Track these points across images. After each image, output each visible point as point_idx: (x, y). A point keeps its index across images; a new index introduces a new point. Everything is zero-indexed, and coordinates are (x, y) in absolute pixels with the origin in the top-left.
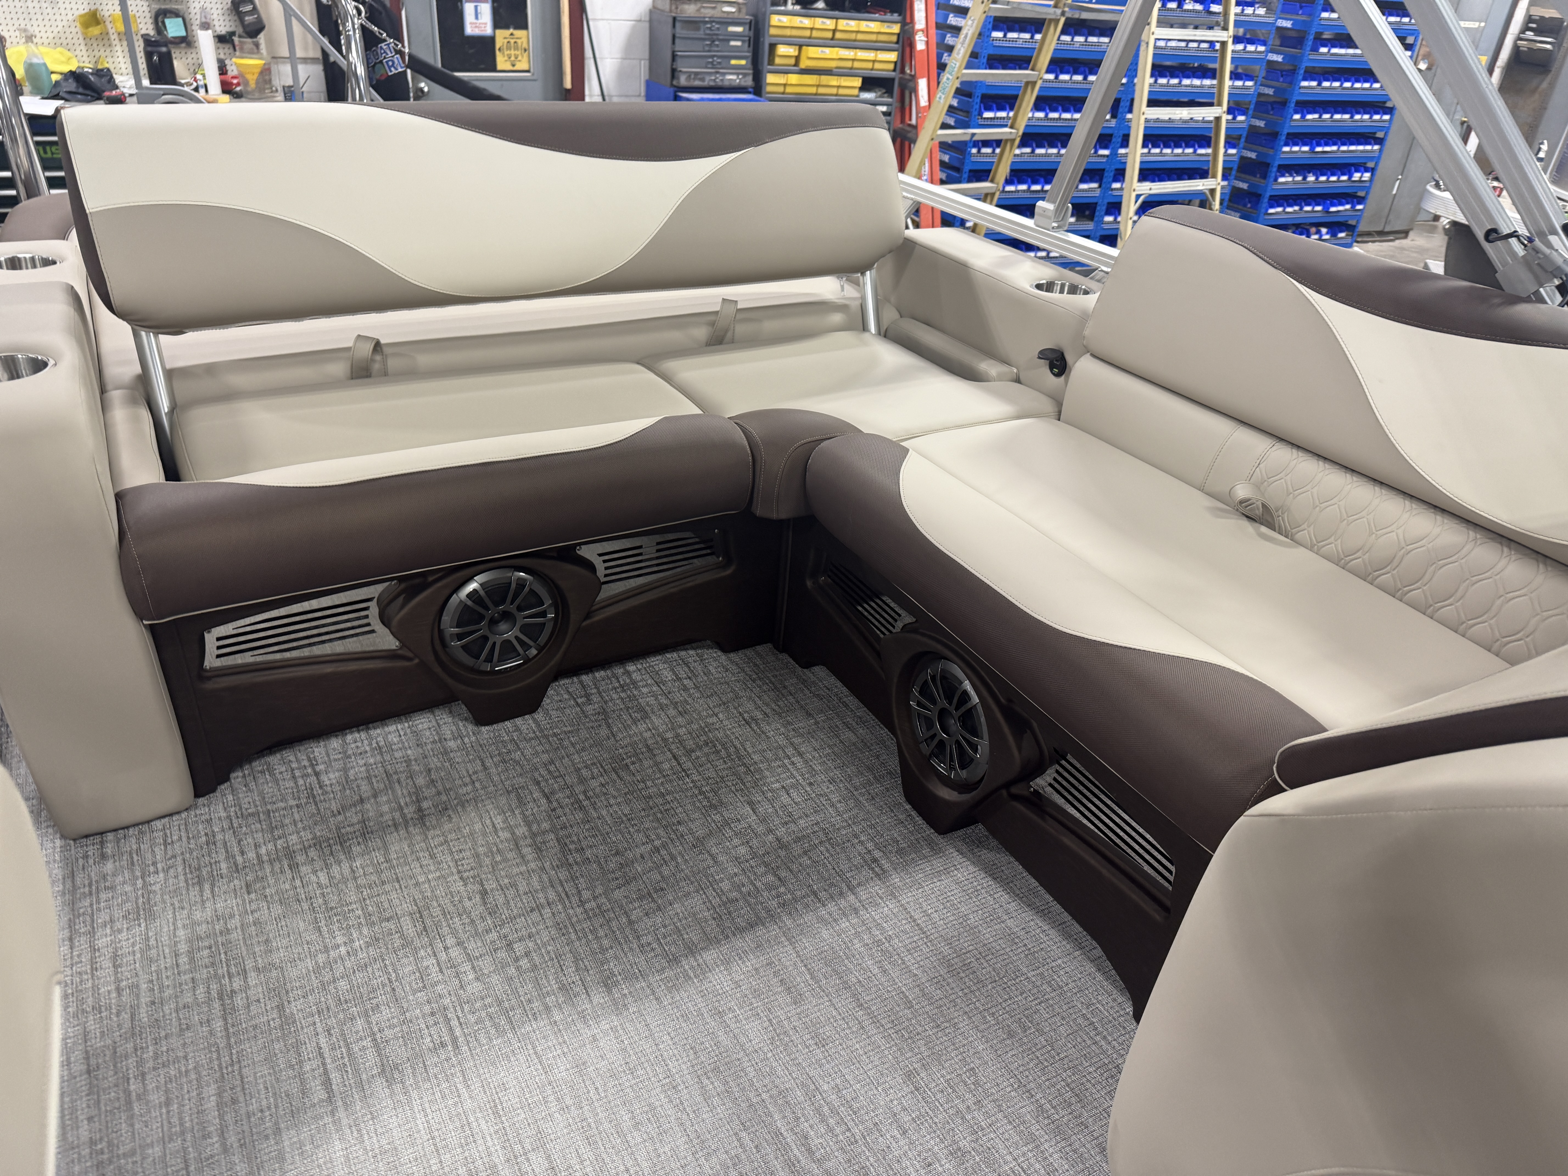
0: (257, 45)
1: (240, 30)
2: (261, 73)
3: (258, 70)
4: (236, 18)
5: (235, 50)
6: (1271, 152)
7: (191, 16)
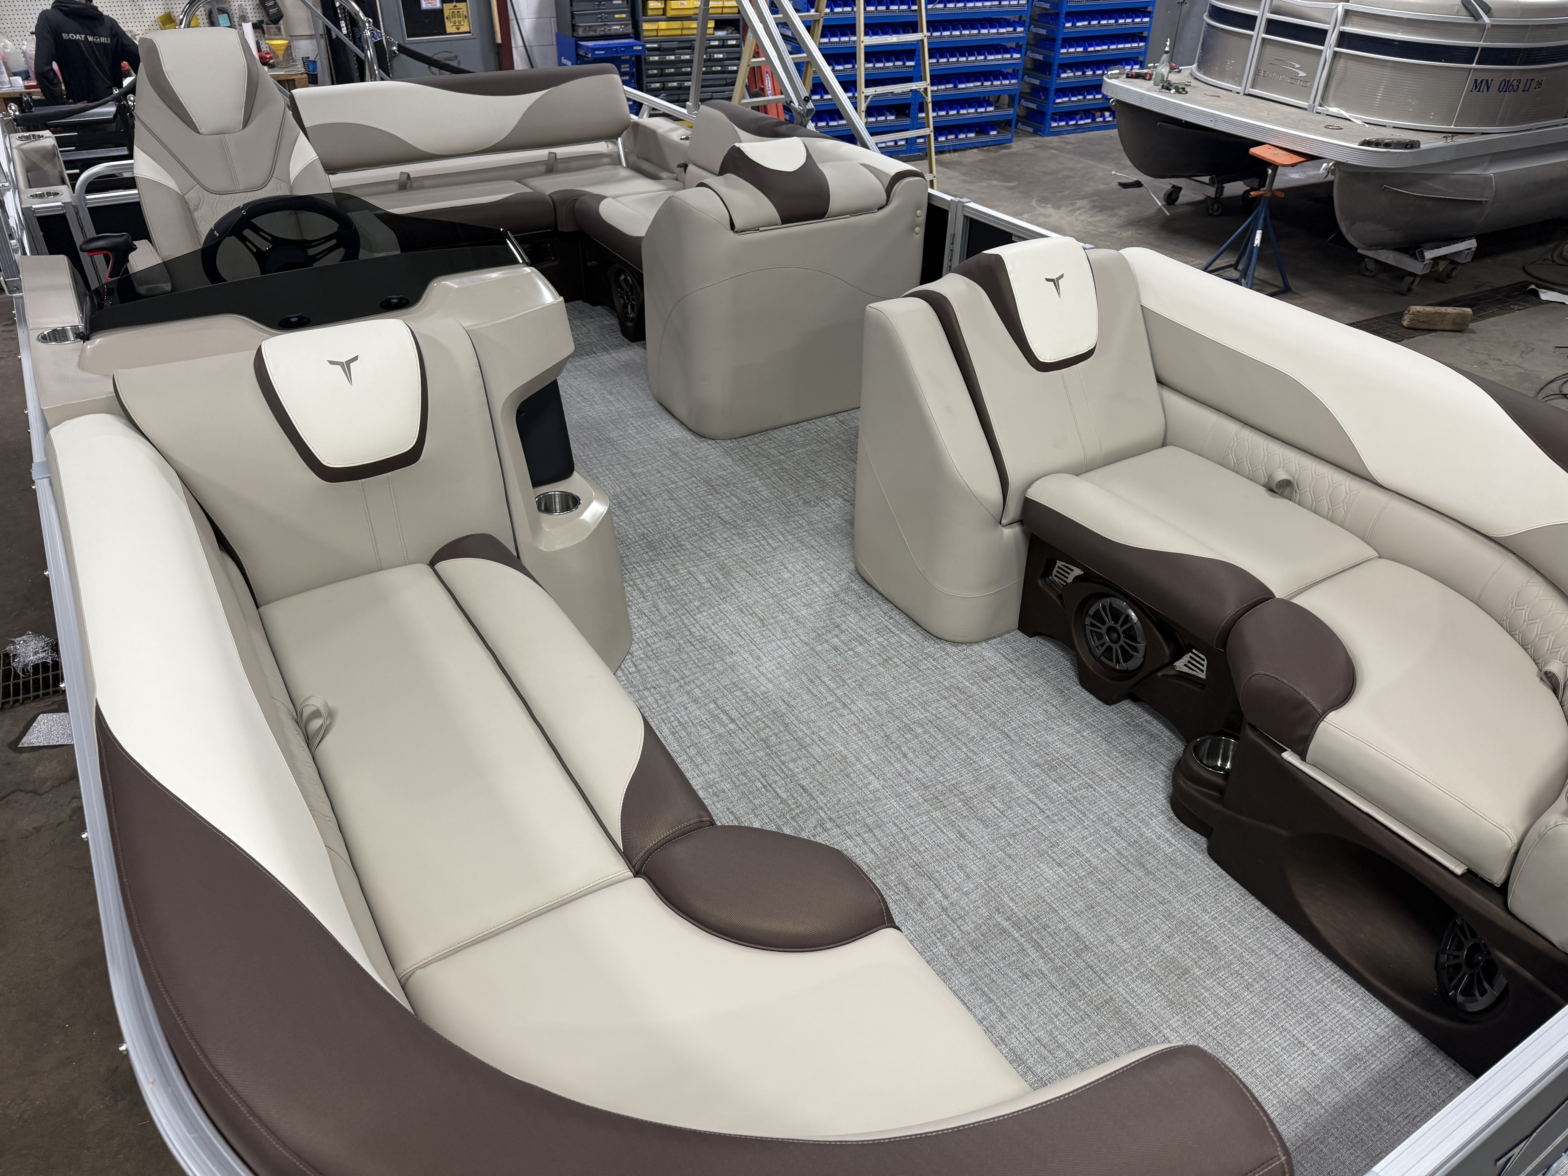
0: (279, 29)
1: (266, 19)
2: (286, 49)
3: (284, 48)
4: (263, 10)
5: (264, 33)
6: (1052, 54)
7: (232, 12)
